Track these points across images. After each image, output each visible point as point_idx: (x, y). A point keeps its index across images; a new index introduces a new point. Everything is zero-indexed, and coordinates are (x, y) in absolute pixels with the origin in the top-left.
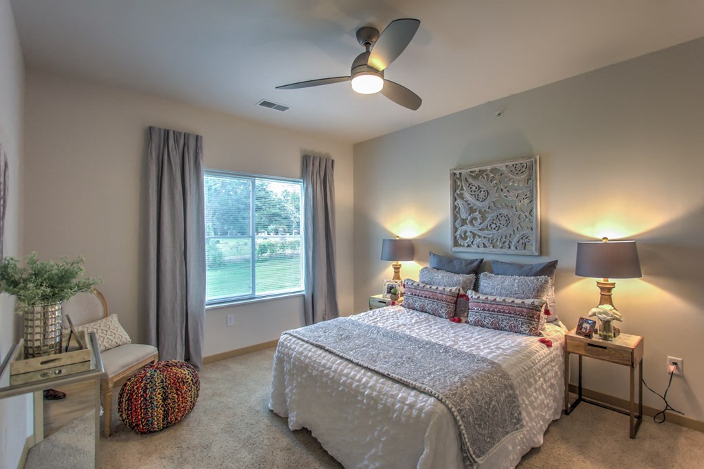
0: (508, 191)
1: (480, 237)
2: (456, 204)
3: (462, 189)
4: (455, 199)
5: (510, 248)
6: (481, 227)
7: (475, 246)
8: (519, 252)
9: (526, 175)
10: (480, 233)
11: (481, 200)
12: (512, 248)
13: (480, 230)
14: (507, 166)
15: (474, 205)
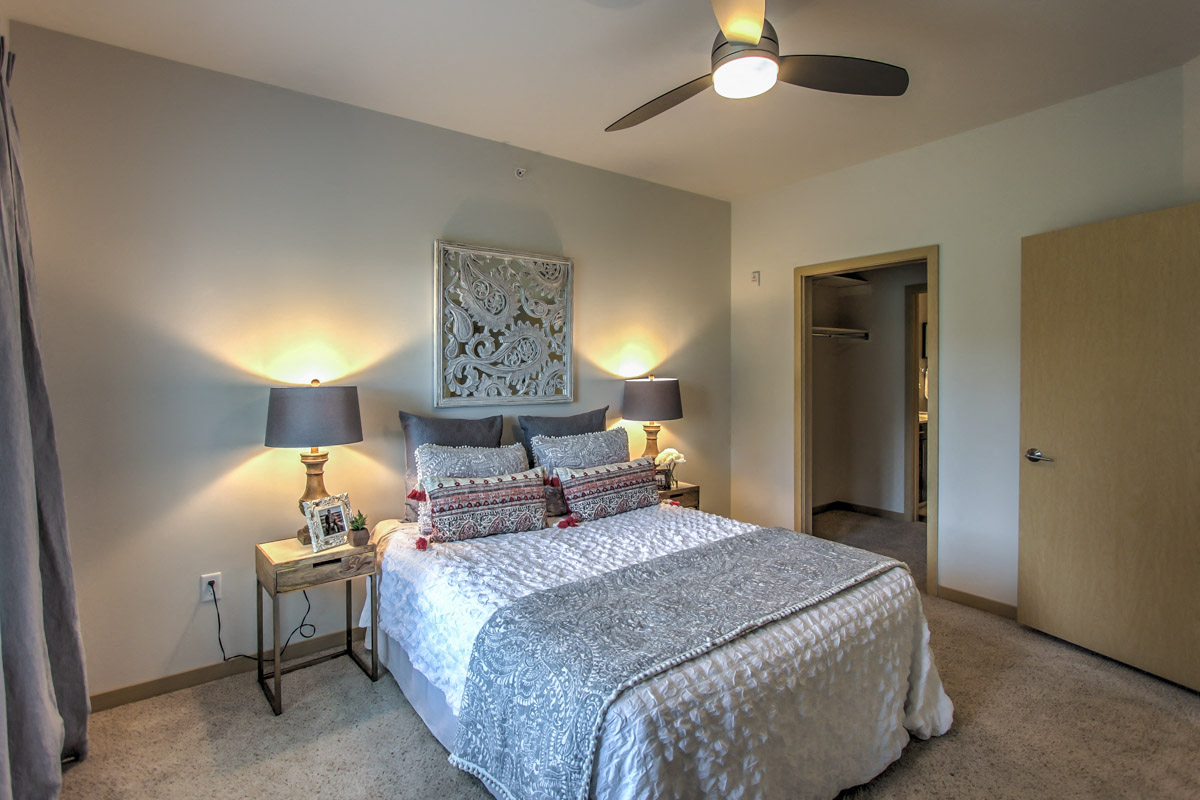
0: (536, 303)
1: (489, 376)
2: (447, 312)
3: (457, 285)
4: (445, 304)
5: (536, 393)
6: (494, 359)
7: (484, 395)
8: (552, 398)
9: (558, 283)
10: (492, 371)
11: (494, 311)
12: (540, 393)
13: (491, 364)
14: (536, 263)
15: (483, 319)
